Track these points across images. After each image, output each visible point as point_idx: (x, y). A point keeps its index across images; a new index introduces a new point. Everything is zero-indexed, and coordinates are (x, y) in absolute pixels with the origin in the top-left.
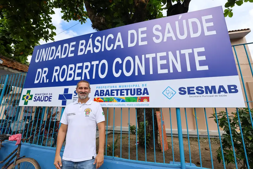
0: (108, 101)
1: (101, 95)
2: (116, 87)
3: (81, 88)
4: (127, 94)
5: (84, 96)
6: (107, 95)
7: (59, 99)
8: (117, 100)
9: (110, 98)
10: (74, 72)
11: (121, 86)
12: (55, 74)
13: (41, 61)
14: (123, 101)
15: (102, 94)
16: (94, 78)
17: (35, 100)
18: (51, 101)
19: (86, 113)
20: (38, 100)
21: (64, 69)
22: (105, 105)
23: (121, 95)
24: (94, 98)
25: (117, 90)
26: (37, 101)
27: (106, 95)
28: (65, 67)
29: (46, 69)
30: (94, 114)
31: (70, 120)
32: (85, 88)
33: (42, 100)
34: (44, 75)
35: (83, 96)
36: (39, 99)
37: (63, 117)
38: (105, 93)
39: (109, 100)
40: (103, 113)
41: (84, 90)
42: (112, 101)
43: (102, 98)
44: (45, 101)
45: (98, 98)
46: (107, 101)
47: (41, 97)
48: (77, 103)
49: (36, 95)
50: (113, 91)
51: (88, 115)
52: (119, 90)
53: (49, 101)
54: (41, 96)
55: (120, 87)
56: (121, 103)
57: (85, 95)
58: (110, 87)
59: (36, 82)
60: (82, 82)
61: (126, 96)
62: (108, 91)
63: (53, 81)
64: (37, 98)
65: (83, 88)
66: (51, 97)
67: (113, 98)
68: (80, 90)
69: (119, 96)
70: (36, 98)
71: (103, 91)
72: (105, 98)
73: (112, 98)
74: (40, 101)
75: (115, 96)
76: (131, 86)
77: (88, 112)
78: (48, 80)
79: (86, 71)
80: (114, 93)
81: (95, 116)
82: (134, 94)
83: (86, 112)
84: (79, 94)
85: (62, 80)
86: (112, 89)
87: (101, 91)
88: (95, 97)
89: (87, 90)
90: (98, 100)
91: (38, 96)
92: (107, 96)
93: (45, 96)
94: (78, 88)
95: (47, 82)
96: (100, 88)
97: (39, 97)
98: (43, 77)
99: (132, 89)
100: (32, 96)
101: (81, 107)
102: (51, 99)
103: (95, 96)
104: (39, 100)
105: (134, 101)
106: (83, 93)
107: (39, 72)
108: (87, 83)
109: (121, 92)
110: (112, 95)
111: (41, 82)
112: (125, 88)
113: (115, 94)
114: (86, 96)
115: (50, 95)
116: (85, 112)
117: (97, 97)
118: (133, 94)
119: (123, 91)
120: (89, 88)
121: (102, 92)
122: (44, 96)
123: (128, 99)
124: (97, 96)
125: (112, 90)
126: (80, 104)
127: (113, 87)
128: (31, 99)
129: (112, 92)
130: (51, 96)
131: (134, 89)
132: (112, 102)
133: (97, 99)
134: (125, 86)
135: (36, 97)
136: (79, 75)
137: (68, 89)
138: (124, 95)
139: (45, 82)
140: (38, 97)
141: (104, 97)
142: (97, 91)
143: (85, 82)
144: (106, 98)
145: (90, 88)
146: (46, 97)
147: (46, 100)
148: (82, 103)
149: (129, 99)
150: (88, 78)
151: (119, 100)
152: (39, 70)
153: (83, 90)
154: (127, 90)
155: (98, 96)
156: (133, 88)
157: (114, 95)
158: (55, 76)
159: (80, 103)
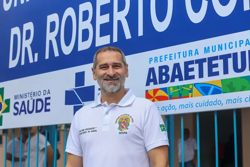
0: (181, 97)
1: (161, 82)
2: (197, 52)
3: (105, 66)
4: (226, 72)
5: (115, 85)
6: (177, 80)
7: (67, 103)
8: (201, 91)
9: (184, 86)
10: (93, 22)
11: (209, 48)
12: (51, 36)
13: (15, 5)
14: (217, 91)
15: (164, 78)
16: (141, 33)
17: (16, 112)
18: (49, 110)
19: (121, 127)
20: (21, 111)
21: (69, 18)
22: (174, 107)
23: (211, 74)
24: (147, 91)
25: (200, 62)
26: (20, 114)
27: (173, 81)
28: (70, 12)
29: (29, 26)
30: (139, 127)
31: (85, 144)
32: (115, 66)
33: (31, 109)
34: (27, 44)
35: (112, 86)
36: (23, 109)
37: (71, 136)
38: (170, 73)
39: (181, 94)
40: (161, 126)
41: (113, 71)
42: (190, 94)
43: (165, 90)
44: (37, 111)
45: (155, 91)
46: (178, 96)
47: (28, 101)
48: (100, 105)
49: (16, 97)
50: (190, 66)
51: (125, 131)
52: (204, 60)
53: (46, 110)
54: (28, 99)
55: (206, 50)
56: (211, 97)
57: (116, 82)
58: (181, 54)
59: (13, 64)
60: (105, 51)
61: (222, 76)
62: (177, 66)
63: (47, 57)
64: (19, 106)
65: (110, 67)
66: (48, 101)
67: (191, 87)
68: (102, 72)
69: (206, 79)
70: (17, 105)
71: (167, 68)
72: (171, 89)
73: (188, 86)
74: (26, 113)
75: (197, 80)
76: (234, 45)
77: (124, 123)
78: (36, 55)
79: (120, 16)
80: (192, 69)
81: (142, 131)
82: (243, 69)
83: (120, 123)
84: (102, 81)
85: (67, 50)
86: (189, 59)
87: (161, 68)
88: (148, 88)
89: (119, 71)
90: (156, 95)
91: (20, 101)
92: (177, 82)
93: (35, 98)
94: (98, 66)
95: (36, 60)
96: (159, 59)
97: (23, 103)
98: (26, 49)
99: (237, 53)
100: (8, 102)
101: (107, 113)
102: (49, 104)
103: (148, 84)
104: (25, 111)
105: (243, 89)
106: (111, 77)
107: (15, 36)
108: (119, 53)
109: (211, 66)
110: (188, 78)
111: (23, 63)
112: (218, 53)
113: (196, 73)
114: (119, 84)
115: (47, 96)
116: (117, 125)
117: (152, 86)
118: (240, 67)
119: (214, 62)
120: (123, 64)
121: (164, 71)
122: (34, 100)
123: (227, 85)
124: (152, 84)
125: (187, 64)
126: (105, 106)
127: (190, 52)
128: (7, 110)
129: (187, 70)
130: (49, 98)
131: (243, 53)
132: (188, 97)
133: (152, 94)
134: (220, 47)
135: (17, 103)
136: (106, 29)
137: (83, 73)
138: (217, 74)
139: (31, 61)
140: (20, 104)
141: (169, 84)
142: (152, 70)
143: (114, 50)
144: (174, 88)
145: (126, 65)
146: (38, 100)
147: (39, 108)
148: (109, 103)
149: (231, 83)
150: (128, 35)
151: (205, 89)
152: (15, 31)
153: (111, 71)
154: (225, 58)
155: (155, 83)
156: (238, 50)
157: (193, 77)
158: (51, 42)
159: (106, 103)
